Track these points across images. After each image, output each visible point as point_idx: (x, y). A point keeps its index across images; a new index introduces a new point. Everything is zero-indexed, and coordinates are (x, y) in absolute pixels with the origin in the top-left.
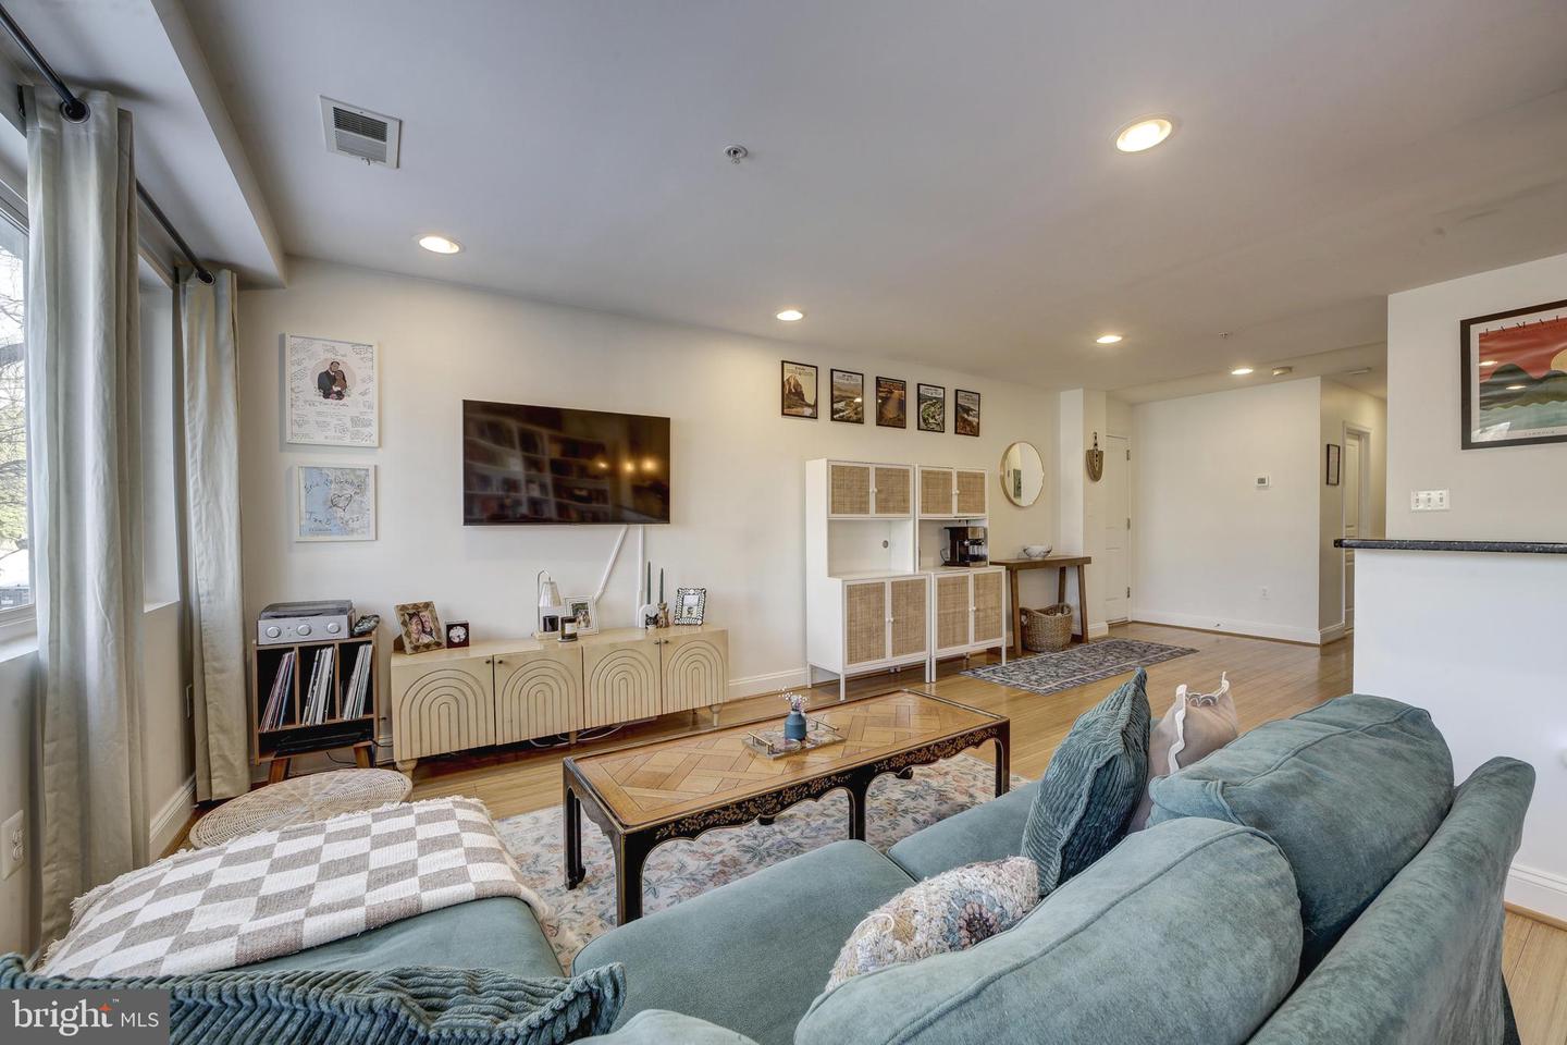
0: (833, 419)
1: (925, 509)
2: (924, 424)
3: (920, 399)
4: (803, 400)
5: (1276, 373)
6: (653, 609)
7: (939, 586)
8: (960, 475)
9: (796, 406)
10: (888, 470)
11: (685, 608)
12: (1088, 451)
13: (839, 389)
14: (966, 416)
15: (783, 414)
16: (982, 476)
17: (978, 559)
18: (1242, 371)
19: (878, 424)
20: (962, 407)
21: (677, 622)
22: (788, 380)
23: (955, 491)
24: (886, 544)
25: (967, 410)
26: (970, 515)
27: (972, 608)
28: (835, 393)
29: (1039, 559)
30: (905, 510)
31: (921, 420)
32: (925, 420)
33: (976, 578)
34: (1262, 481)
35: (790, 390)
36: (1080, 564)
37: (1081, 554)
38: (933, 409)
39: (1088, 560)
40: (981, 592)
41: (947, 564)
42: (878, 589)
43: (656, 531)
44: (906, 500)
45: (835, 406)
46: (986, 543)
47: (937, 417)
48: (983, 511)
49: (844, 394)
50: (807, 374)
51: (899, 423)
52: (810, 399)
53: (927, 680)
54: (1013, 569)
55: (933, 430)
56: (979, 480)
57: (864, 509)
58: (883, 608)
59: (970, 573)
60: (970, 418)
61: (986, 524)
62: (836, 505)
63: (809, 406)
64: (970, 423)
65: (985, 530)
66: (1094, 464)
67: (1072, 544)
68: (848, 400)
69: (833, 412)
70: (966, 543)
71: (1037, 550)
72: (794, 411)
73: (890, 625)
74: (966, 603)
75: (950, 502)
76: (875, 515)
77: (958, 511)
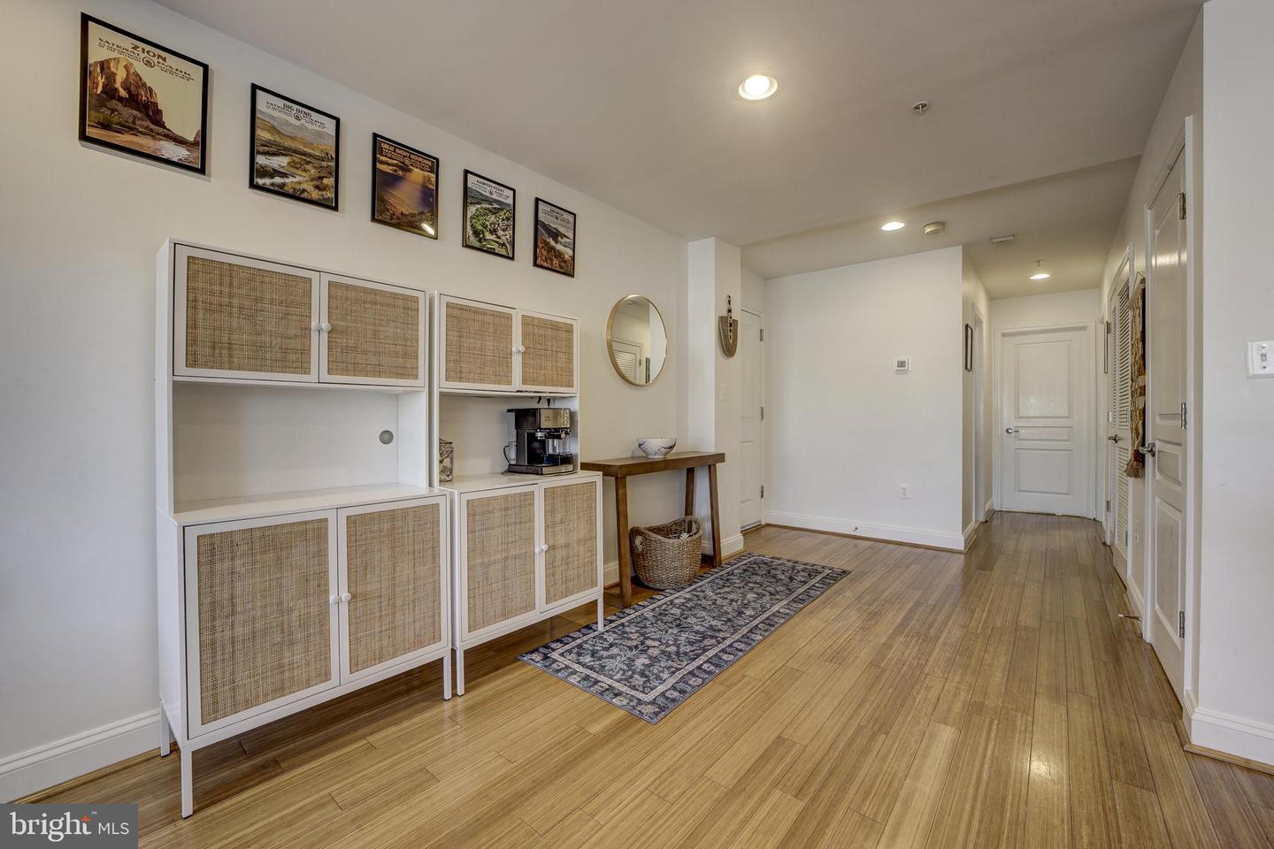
0: (253, 185)
1: (454, 373)
2: (477, 240)
3: (468, 196)
4: (161, 124)
5: (928, 230)
7: (471, 515)
8: (527, 321)
9: (128, 130)
10: (365, 289)
12: (721, 318)
13: (273, 129)
14: (552, 243)
15: (83, 137)
16: (569, 329)
17: (567, 459)
18: (893, 226)
19: (373, 219)
20: (546, 227)
22: (103, 63)
23: (517, 345)
24: (387, 437)
25: (556, 235)
26: (546, 390)
27: (540, 546)
28: (259, 132)
29: (659, 457)
30: (409, 372)
31: (470, 231)
32: (476, 233)
33: (550, 494)
34: (902, 364)
35: (110, 91)
36: (711, 462)
37: (710, 448)
38: (492, 218)
39: (720, 457)
40: (558, 517)
41: (512, 470)
42: (314, 532)
44: (410, 354)
45: (261, 160)
46: (575, 435)
47: (500, 233)
48: (570, 385)
49: (288, 143)
50: (170, 71)
51: (422, 226)
53: (447, 694)
54: (618, 475)
55: (491, 252)
56: (564, 335)
58: (324, 574)
59: (539, 486)
60: (559, 247)
61: (575, 405)
62: (201, 349)
63: (180, 141)
64: (559, 255)
65: (572, 415)
66: (728, 336)
67: (702, 436)
68: (297, 158)
69: (255, 172)
70: (539, 435)
71: (656, 446)
73: (344, 609)
74: (530, 540)
75: (509, 365)
76: (325, 377)
77: (525, 382)
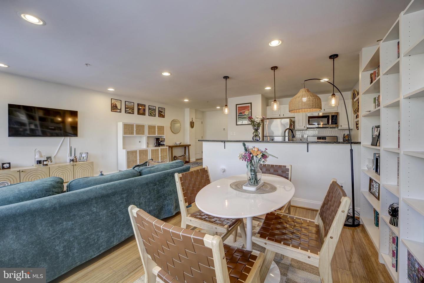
0: (125, 113)
1: (149, 134)
2: (150, 115)
3: (149, 109)
4: (117, 108)
6: (72, 158)
7: (152, 151)
8: (158, 126)
9: (115, 109)
10: (139, 125)
11: (82, 158)
12: (191, 122)
13: (127, 106)
14: (161, 113)
15: (111, 111)
16: (164, 127)
17: (164, 145)
18: (218, 108)
19: (138, 114)
20: (160, 111)
21: (79, 161)
22: (113, 103)
23: (157, 130)
24: (140, 142)
25: (162, 112)
26: (161, 135)
27: (160, 155)
28: (126, 107)
29: (178, 145)
30: (144, 134)
32: (150, 114)
33: (161, 149)
34: (224, 129)
35: (113, 106)
36: (189, 146)
38: (153, 111)
39: (190, 145)
40: (162, 152)
41: (156, 146)
42: (136, 152)
43: (73, 139)
44: (144, 132)
45: (126, 110)
46: (165, 141)
47: (154, 113)
48: (164, 135)
49: (129, 107)
50: (118, 102)
51: (144, 114)
52: (119, 107)
54: (171, 147)
55: (153, 116)
57: (132, 133)
58: (137, 156)
59: (160, 148)
60: (162, 114)
61: (164, 137)
62: (125, 133)
63: (119, 109)
64: (162, 115)
65: (164, 139)
66: (192, 125)
67: (187, 142)
68: (130, 109)
69: (126, 111)
70: (160, 141)
71: (178, 143)
72: (114, 110)
73: (139, 160)
74: (159, 155)
75: (155, 132)
76: (135, 135)
77: (158, 134)
